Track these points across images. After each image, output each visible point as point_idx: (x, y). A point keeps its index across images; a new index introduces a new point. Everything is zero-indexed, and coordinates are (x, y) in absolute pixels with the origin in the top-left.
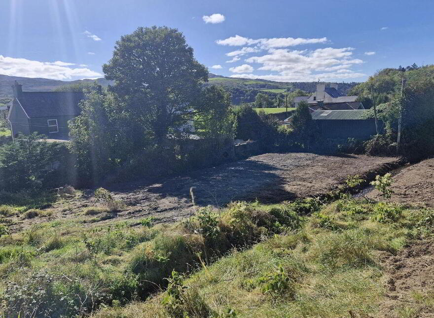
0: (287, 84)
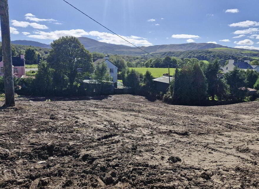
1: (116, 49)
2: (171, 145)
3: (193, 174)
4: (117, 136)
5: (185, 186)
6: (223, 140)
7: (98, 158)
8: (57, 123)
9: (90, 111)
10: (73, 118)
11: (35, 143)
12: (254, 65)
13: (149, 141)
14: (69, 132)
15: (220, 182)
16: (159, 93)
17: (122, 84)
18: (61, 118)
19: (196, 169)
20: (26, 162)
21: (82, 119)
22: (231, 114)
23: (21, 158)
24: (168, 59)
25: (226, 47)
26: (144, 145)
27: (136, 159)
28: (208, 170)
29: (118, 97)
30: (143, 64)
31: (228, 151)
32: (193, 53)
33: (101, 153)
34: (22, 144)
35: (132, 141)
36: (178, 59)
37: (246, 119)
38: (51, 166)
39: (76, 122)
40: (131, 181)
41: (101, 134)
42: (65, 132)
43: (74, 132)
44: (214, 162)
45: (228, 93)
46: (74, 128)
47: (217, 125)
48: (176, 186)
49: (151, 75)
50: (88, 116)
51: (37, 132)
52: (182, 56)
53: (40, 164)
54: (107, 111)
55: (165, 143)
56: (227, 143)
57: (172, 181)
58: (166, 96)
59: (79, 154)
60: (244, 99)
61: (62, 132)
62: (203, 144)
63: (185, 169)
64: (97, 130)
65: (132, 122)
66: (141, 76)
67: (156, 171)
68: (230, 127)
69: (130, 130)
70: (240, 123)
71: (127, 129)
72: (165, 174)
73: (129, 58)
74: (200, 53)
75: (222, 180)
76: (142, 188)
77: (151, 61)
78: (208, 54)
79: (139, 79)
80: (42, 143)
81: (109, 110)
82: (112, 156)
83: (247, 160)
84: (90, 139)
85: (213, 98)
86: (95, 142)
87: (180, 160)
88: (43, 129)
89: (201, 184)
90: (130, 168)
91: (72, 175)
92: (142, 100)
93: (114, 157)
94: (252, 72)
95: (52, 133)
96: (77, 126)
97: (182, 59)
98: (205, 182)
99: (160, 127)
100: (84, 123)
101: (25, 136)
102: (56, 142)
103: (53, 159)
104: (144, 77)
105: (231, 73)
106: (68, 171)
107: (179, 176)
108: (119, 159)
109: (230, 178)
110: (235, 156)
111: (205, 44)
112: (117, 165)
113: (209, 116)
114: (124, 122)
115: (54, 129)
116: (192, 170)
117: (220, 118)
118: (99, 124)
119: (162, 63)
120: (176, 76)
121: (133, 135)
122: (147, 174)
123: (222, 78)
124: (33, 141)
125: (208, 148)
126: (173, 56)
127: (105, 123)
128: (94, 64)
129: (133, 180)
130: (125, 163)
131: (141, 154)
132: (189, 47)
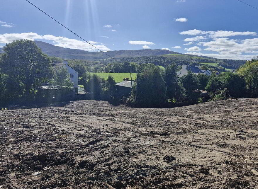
0: (220, 60)
1: (73, 54)
2: (158, 145)
3: (192, 170)
4: (104, 141)
5: (191, 182)
6: (201, 138)
7: (98, 164)
8: (33, 131)
9: (62, 117)
10: (49, 126)
11: (19, 153)
12: (203, 69)
13: (137, 143)
14: (52, 140)
15: (218, 175)
16: (122, 98)
17: (84, 89)
18: (35, 126)
19: (193, 166)
20: (19, 175)
21: (59, 126)
22: (194, 114)
23: (12, 171)
24: (127, 64)
25: (178, 53)
26: (133, 147)
27: (134, 161)
28: (204, 165)
29: (80, 102)
30: (103, 69)
31: (210, 147)
32: (150, 59)
33: (97, 159)
34: (5, 157)
35: (121, 145)
36: (136, 64)
37: (209, 118)
38: (50, 177)
39: (55, 129)
40: (140, 182)
41: (86, 140)
42: (47, 140)
43: (57, 140)
44: (204, 158)
45: (184, 95)
46: (54, 135)
47: (187, 124)
48: (184, 183)
49: (113, 80)
50: (64, 123)
51: (16, 142)
52: (139, 62)
53: (36, 175)
54: (80, 117)
55: (152, 144)
56: (205, 140)
57: (177, 179)
58: (129, 100)
59: (75, 161)
60: (198, 100)
61: (44, 141)
62: (186, 142)
63: (183, 166)
64: (80, 136)
65: (111, 126)
66: (103, 81)
67: (157, 171)
68: (199, 126)
69: (113, 133)
70: (204, 122)
71: (110, 134)
72: (167, 173)
73: (87, 63)
74: (155, 58)
75: (219, 172)
76: (154, 188)
77: (110, 66)
78: (163, 60)
79: (101, 84)
80: (28, 153)
81: (82, 116)
82: (109, 161)
83: (230, 154)
84: (78, 146)
85: (171, 101)
86: (84, 148)
87: (174, 159)
88: (21, 138)
89: (203, 178)
90: (134, 170)
91: (78, 183)
92: (105, 105)
93: (112, 161)
94: (203, 75)
95: (33, 142)
96: (58, 133)
97: (140, 64)
98: (206, 176)
99: (140, 129)
100: (63, 130)
101: (3, 148)
102: (43, 151)
103: (48, 169)
104: (106, 82)
105: (186, 77)
106: (72, 179)
107: (181, 173)
108: (118, 163)
109: (225, 171)
110: (218, 151)
111: (159, 50)
112: (119, 169)
113: (176, 117)
114: (103, 126)
115: (34, 138)
116: (190, 167)
117: (185, 118)
118: (79, 130)
119: (121, 68)
120: (137, 80)
121: (118, 139)
122: (151, 175)
123: (178, 82)
124: (15, 152)
125: (192, 145)
126: (131, 61)
127: (85, 129)
128: (54, 69)
129: (142, 182)
130: (126, 166)
131: (136, 157)
132: (145, 53)
